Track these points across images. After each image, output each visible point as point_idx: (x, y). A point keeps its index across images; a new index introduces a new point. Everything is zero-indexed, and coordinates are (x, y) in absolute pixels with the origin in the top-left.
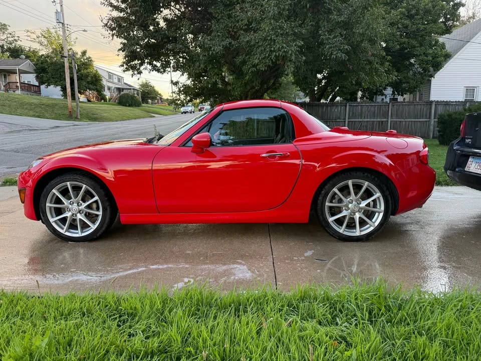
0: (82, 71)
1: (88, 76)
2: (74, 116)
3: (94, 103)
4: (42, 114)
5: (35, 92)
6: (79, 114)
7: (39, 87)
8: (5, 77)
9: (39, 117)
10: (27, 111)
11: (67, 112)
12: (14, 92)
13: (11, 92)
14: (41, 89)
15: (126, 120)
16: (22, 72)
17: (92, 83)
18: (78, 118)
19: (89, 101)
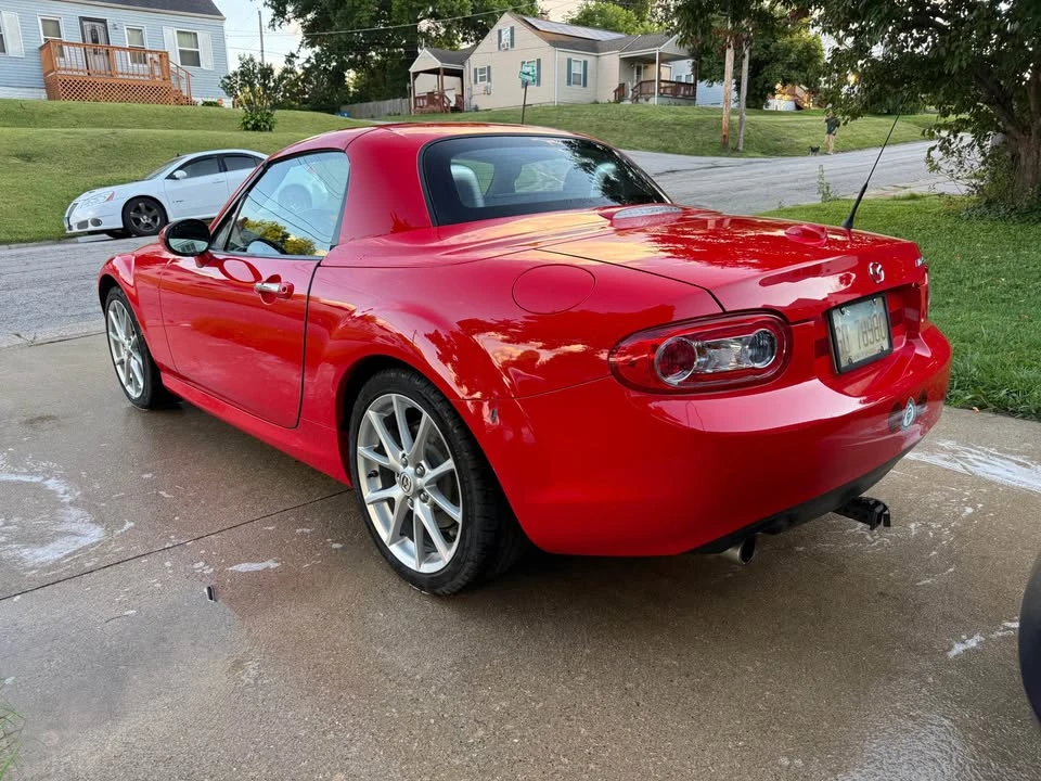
0: (779, 41)
1: (790, 51)
2: (731, 144)
3: (809, 112)
4: (672, 145)
5: (685, 97)
6: (741, 140)
7: (695, 85)
8: (639, 73)
9: (666, 150)
10: (649, 138)
11: (718, 139)
12: (647, 100)
13: (642, 101)
14: (698, 90)
15: (853, 150)
16: (667, 59)
17: (800, 66)
18: (738, 151)
19: (799, 108)
